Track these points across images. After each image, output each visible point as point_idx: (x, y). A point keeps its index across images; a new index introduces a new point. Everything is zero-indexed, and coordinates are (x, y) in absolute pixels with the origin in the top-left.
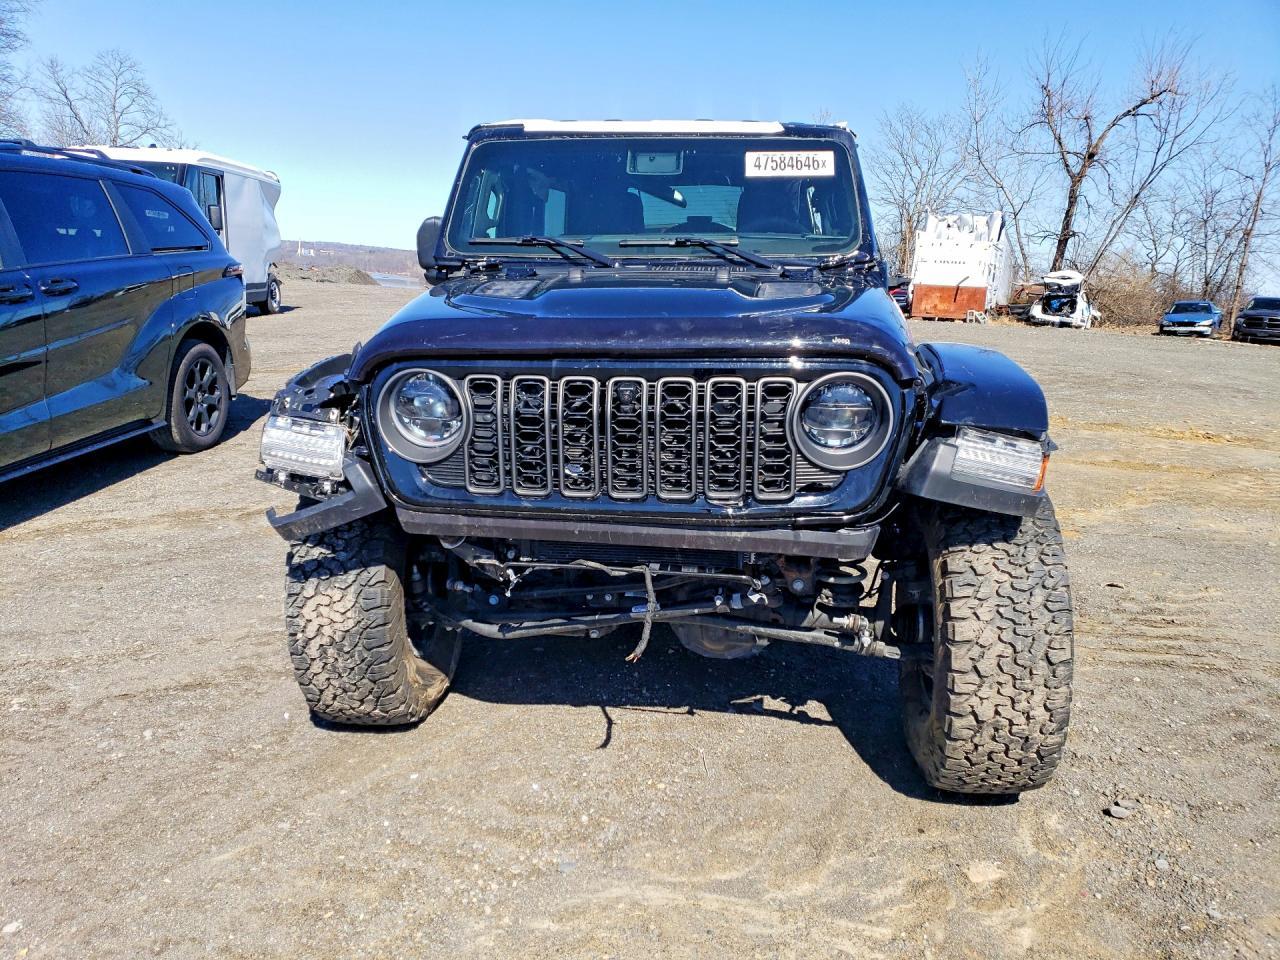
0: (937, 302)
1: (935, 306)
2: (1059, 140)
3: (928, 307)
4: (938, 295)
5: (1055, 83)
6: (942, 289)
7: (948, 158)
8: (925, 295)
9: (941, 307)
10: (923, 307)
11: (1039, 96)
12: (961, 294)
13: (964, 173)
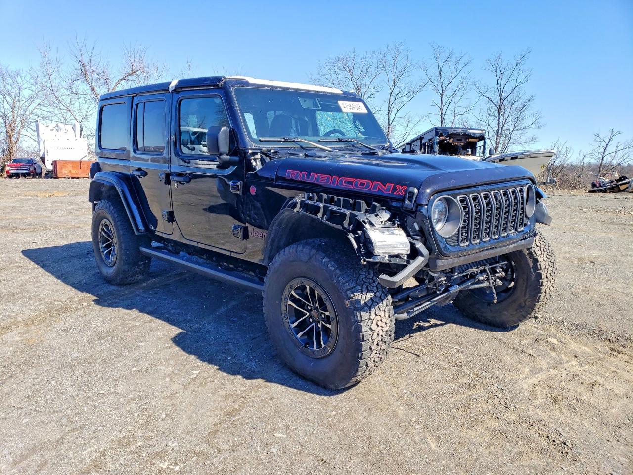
0: (71, 169)
1: (70, 172)
2: (93, 89)
3: (66, 172)
4: (71, 165)
5: (85, 60)
6: (73, 162)
7: (26, 93)
8: (64, 166)
9: (73, 171)
10: (64, 172)
11: (78, 66)
12: (83, 165)
13: (38, 101)
